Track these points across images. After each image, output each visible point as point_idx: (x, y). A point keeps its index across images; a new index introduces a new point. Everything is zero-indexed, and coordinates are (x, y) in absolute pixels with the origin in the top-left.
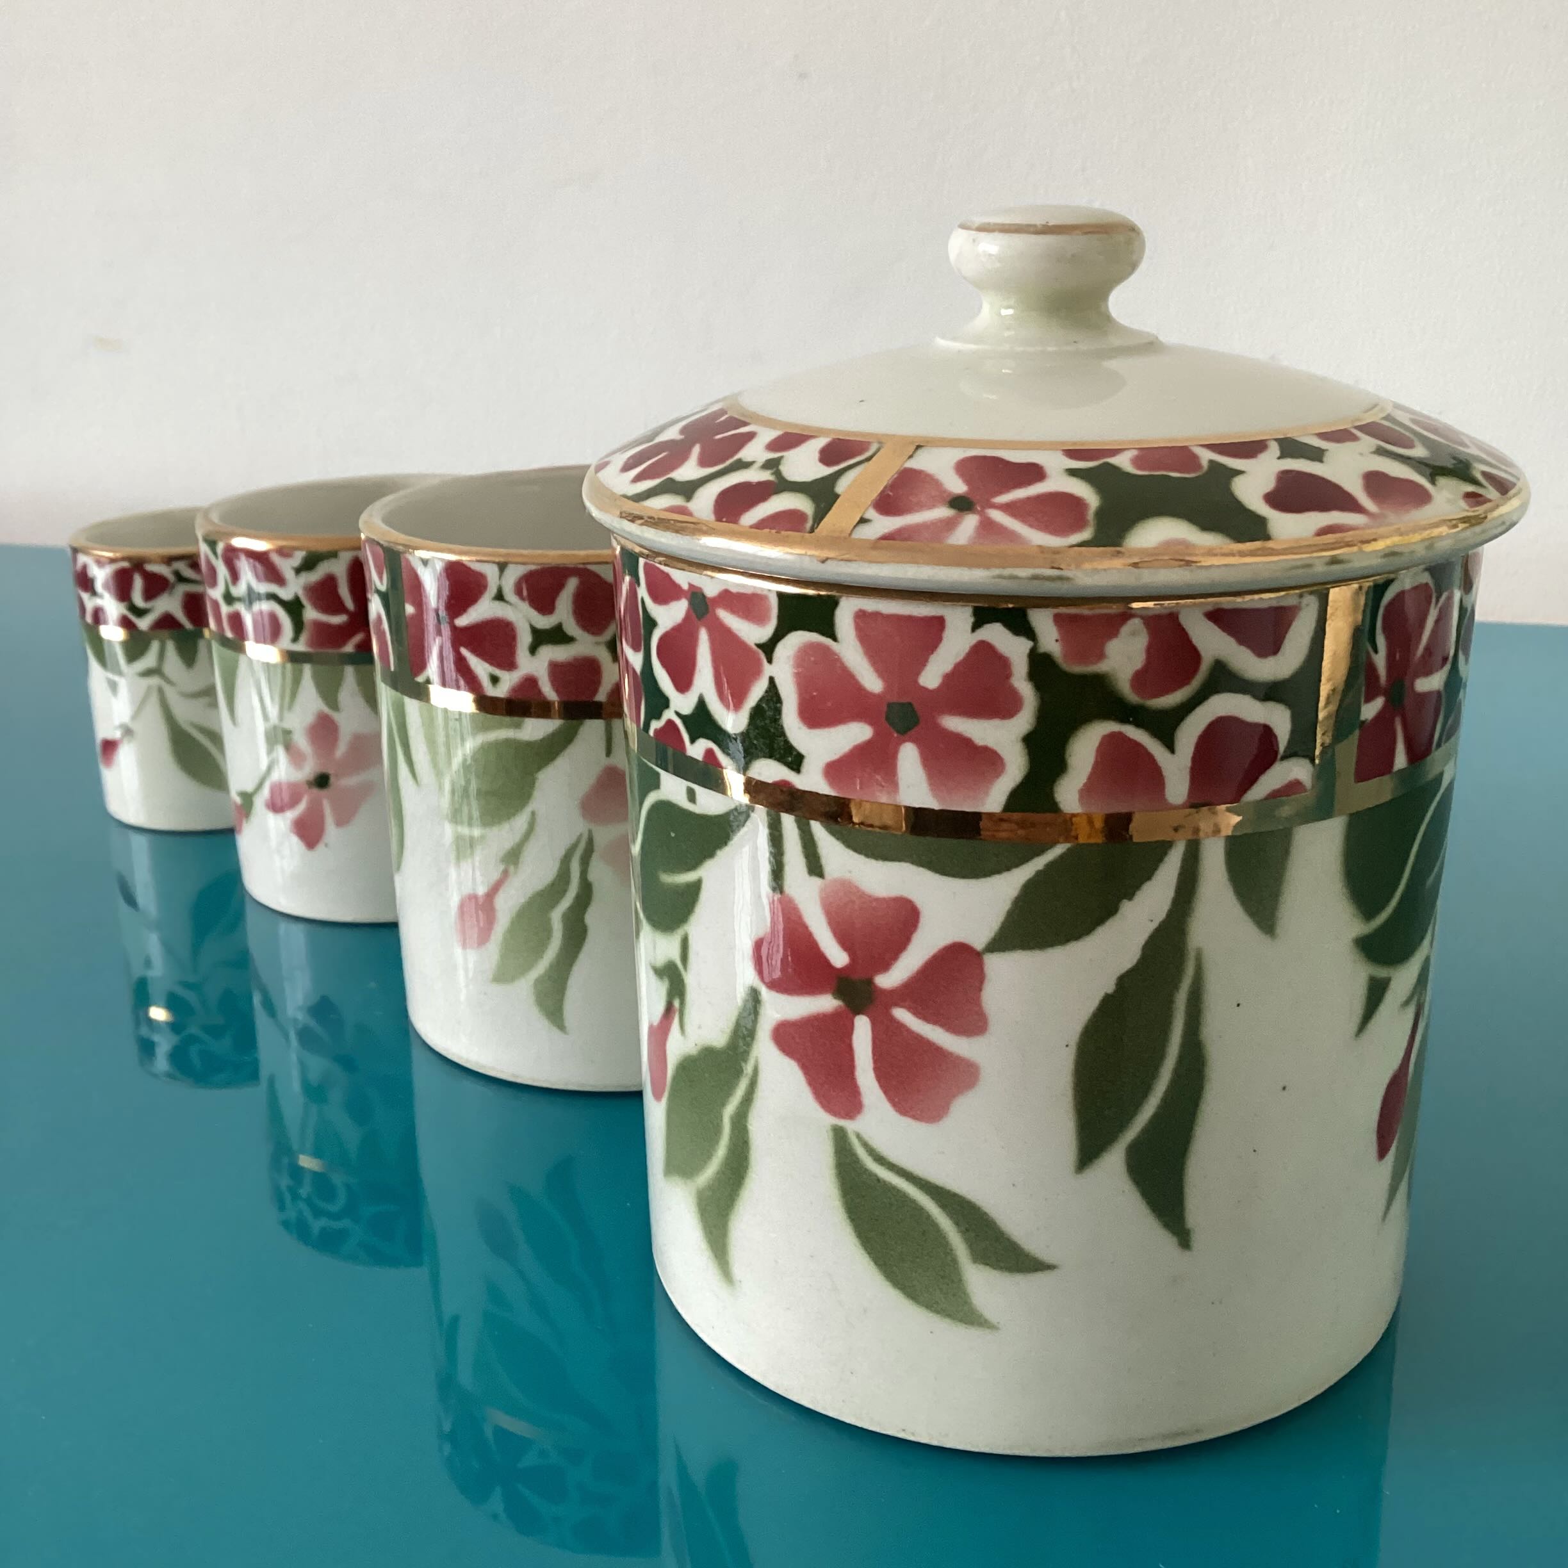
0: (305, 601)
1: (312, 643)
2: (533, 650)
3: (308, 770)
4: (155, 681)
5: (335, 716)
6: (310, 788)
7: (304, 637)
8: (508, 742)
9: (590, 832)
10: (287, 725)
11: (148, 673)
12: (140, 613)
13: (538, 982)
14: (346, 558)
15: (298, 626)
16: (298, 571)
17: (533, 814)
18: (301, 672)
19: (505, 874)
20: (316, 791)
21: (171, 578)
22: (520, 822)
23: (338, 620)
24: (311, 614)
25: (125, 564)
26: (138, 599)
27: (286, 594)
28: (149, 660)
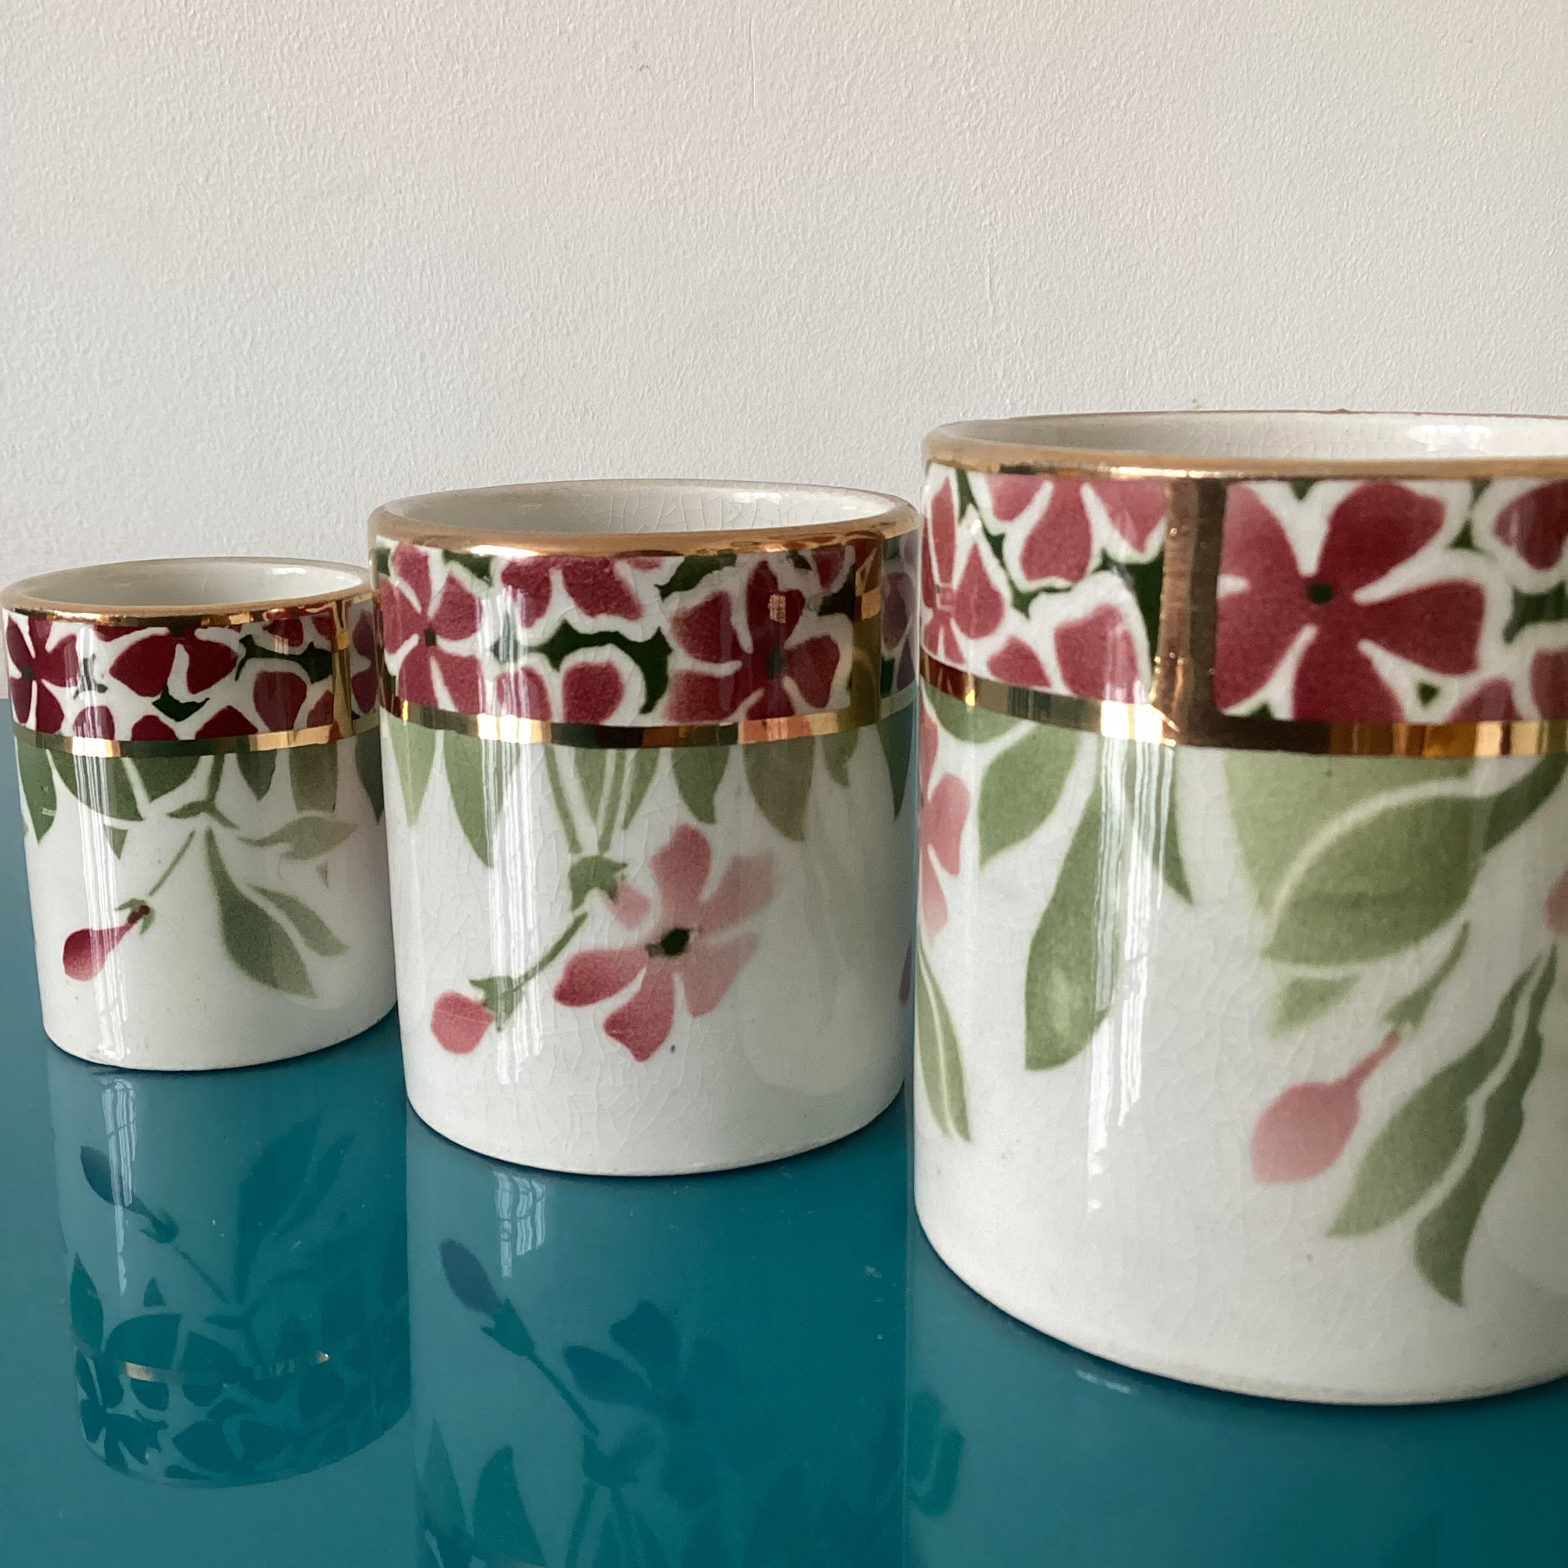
0: (672, 641)
1: (677, 712)
2: (1510, 633)
3: (651, 927)
4: (201, 823)
5: (705, 829)
6: (651, 955)
7: (663, 704)
8: (1438, 805)
9: (1554, 949)
10: (615, 854)
11: (189, 811)
12: (181, 711)
13: (1427, 1223)
14: (747, 564)
15: (655, 686)
16: (665, 591)
17: (1466, 927)
18: (654, 763)
19: (1392, 1040)
20: (661, 961)
21: (239, 650)
22: (1439, 944)
23: (726, 669)
24: (681, 662)
25: (162, 631)
26: (178, 687)
27: (638, 632)
28: (193, 788)
